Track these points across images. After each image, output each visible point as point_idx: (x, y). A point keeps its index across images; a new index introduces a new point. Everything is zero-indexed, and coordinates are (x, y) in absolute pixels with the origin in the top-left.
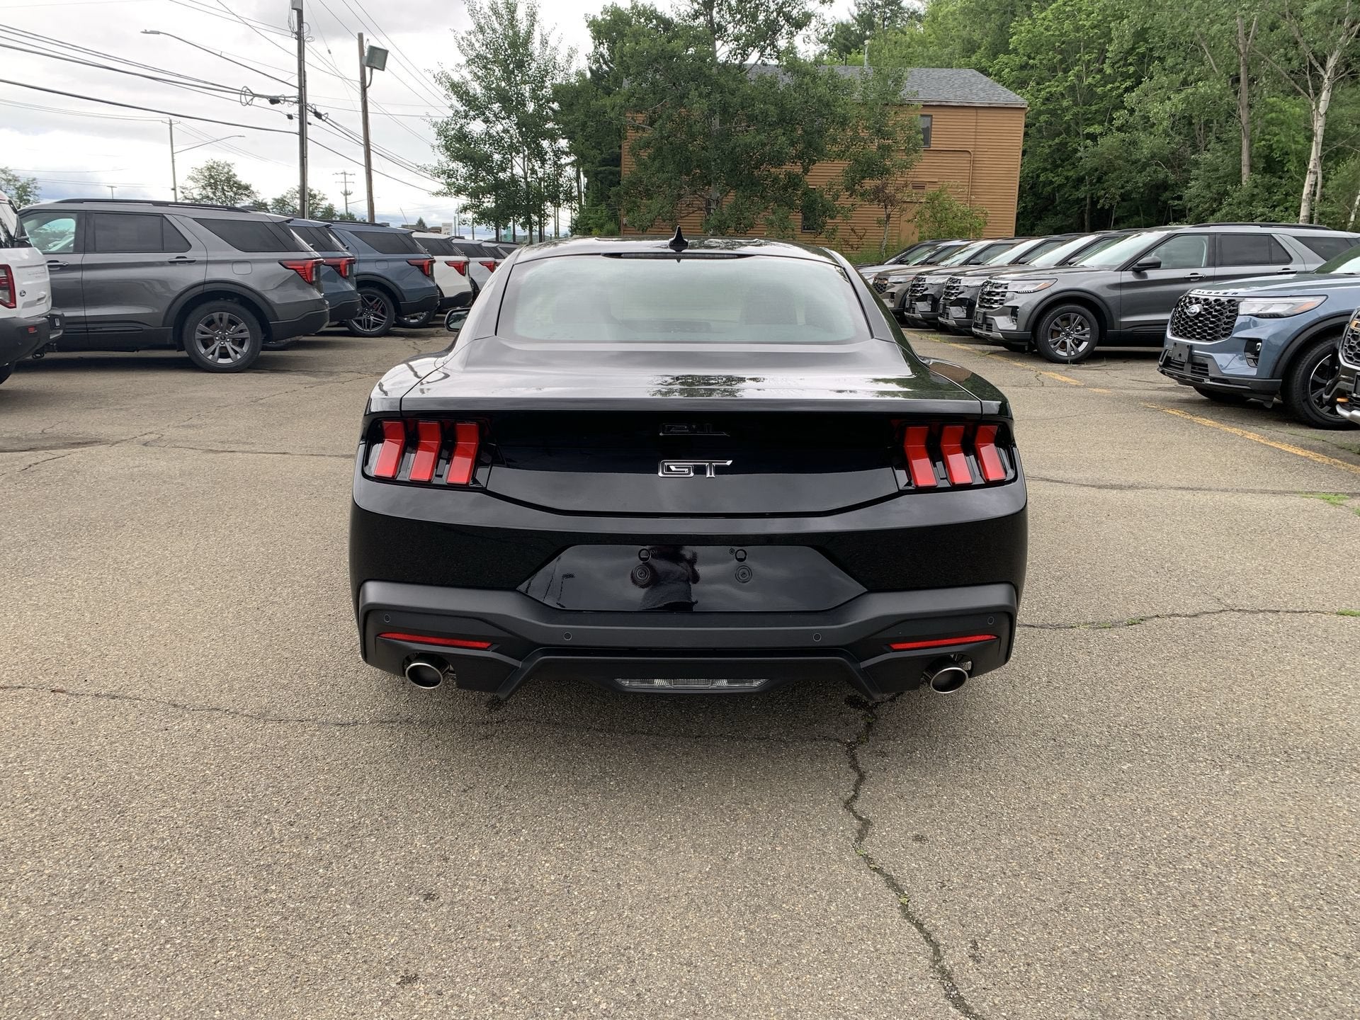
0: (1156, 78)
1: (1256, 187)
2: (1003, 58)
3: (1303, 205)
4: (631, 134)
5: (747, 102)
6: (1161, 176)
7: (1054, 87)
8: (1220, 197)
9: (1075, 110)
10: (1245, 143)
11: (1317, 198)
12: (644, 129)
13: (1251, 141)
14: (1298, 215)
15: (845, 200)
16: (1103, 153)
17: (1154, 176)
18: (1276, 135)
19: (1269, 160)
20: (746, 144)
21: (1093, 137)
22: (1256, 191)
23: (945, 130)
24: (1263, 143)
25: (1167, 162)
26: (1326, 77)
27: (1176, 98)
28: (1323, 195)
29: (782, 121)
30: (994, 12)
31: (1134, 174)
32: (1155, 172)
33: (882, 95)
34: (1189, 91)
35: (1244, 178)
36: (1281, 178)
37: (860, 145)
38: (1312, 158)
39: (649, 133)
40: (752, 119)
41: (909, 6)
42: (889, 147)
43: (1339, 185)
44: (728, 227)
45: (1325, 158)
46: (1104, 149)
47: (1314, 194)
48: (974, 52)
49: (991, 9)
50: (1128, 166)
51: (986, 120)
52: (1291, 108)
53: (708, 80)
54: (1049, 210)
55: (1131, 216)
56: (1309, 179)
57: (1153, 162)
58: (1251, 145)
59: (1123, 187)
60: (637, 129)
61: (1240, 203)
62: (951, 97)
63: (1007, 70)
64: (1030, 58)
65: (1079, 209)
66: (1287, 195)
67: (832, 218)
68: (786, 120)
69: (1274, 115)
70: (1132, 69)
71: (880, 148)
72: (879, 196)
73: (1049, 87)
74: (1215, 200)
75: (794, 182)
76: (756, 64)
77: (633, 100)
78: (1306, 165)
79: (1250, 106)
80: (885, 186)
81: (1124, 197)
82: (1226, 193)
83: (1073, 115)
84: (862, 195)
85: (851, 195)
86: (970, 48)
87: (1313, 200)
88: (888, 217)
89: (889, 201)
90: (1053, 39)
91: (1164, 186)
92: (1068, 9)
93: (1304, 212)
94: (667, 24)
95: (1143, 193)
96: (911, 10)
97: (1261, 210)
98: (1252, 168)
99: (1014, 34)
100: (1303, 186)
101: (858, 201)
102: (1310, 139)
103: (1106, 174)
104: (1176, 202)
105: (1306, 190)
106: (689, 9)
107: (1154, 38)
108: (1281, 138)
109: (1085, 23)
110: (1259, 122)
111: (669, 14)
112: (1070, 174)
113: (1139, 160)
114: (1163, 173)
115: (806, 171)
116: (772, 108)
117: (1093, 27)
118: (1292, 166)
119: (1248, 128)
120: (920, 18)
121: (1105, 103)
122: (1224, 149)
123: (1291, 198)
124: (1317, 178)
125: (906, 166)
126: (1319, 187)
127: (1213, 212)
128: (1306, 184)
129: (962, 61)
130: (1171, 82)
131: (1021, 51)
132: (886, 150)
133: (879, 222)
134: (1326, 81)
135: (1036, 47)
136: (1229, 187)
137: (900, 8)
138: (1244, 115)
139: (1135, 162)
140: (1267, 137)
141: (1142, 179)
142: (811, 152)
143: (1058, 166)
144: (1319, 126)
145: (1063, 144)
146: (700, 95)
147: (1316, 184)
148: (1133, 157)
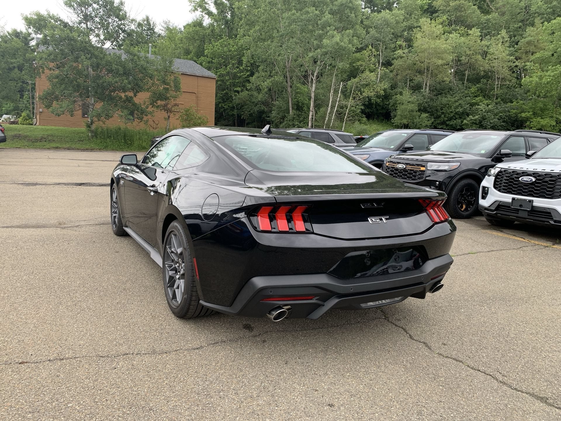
0: (260, 73)
1: (294, 115)
2: (202, 58)
3: (309, 122)
4: (47, 71)
5: (109, 63)
6: (262, 109)
7: (222, 71)
8: (283, 118)
9: (231, 81)
10: (290, 99)
11: (314, 120)
12: (54, 70)
13: (292, 98)
14: (308, 125)
15: (150, 109)
16: (242, 98)
17: (260, 108)
18: (299, 97)
19: (298, 105)
20: (109, 82)
21: (238, 92)
22: (295, 116)
23: (185, 84)
24: (296, 100)
25: (263, 103)
26: (314, 79)
27: (268, 81)
28: (315, 119)
29: (125, 73)
30: (197, 40)
31: (253, 107)
32: (260, 107)
33: (165, 67)
34: (272, 79)
35: (291, 111)
36: (302, 112)
37: (155, 87)
38: (311, 106)
39: (57, 72)
40: (110, 71)
41: (157, 32)
42: (168, 89)
43: (320, 116)
44: (102, 117)
45: (315, 106)
46: (242, 97)
47: (313, 119)
48: (189, 54)
49: (196, 38)
50: (252, 104)
51: (202, 81)
52: (304, 88)
53: (89, 52)
54: (222, 118)
55: (253, 122)
56: (311, 114)
57: (259, 103)
58: (292, 99)
59: (250, 112)
60: (50, 69)
61: (290, 120)
62: (188, 72)
63: (204, 63)
64: (213, 59)
65: (233, 118)
66: (304, 118)
67: (146, 116)
68: (126, 73)
69: (299, 90)
70: (249, 68)
71: (164, 89)
72: (165, 108)
73: (220, 71)
74: (281, 118)
75: (129, 100)
76: (108, 48)
77: (52, 57)
78: (309, 108)
79: (291, 87)
80: (167, 104)
81: (251, 115)
82: (285, 116)
83: (230, 83)
84: (157, 107)
85: (152, 107)
86: (187, 52)
87: (313, 121)
88: (169, 117)
89: (169, 111)
90: (220, 53)
91: (263, 112)
92: (226, 43)
93: (310, 124)
94: (66, 25)
95: (256, 114)
96: (158, 33)
97: (297, 123)
98: (293, 108)
99: (206, 49)
100: (309, 116)
101: (155, 109)
102: (310, 99)
103: (243, 106)
104: (268, 118)
105: (310, 117)
106: (76, 20)
107: (256, 58)
108: (301, 98)
109: (232, 49)
110: (294, 92)
111: (66, 20)
112: (230, 105)
113: (255, 102)
114: (263, 107)
115: (135, 96)
116: (120, 68)
117: (234, 51)
118: (305, 109)
119: (291, 94)
120: (163, 37)
121: (241, 80)
122: (283, 101)
123: (305, 120)
124: (313, 113)
125: (175, 97)
126: (314, 116)
127: (281, 123)
128: (310, 115)
129: (185, 57)
130: (266, 75)
131: (209, 56)
132: (167, 90)
133: (165, 119)
134: (314, 80)
135: (214, 55)
136: (286, 114)
137: (154, 32)
138: (289, 89)
139: (253, 103)
140: (297, 98)
141: (256, 109)
142: (137, 88)
143: (225, 102)
144: (313, 95)
145: (227, 93)
146: (86, 58)
147: (313, 115)
148: (252, 101)
